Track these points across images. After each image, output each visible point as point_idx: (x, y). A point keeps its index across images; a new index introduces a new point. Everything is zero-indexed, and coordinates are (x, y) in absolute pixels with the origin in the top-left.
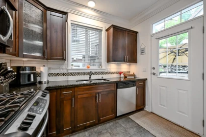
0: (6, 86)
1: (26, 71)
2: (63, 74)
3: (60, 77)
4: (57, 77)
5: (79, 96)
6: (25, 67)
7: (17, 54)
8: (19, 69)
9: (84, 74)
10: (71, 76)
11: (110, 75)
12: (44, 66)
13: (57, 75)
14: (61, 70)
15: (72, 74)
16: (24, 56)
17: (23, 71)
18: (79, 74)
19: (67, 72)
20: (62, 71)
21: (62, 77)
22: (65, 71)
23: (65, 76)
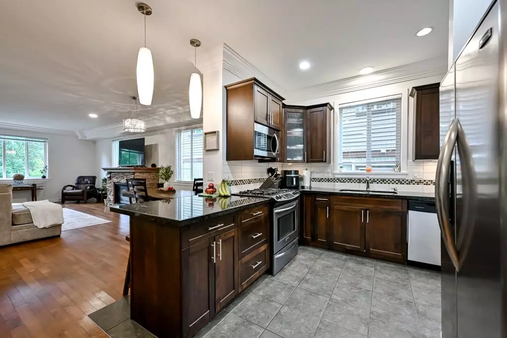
0: (276, 185)
1: (291, 174)
2: (328, 180)
3: (324, 183)
4: (321, 183)
5: (336, 207)
6: (291, 171)
7: (283, 160)
8: (286, 172)
9: (360, 181)
10: (339, 183)
11: (421, 186)
12: (307, 169)
13: (320, 180)
14: (326, 174)
15: (339, 180)
16: (289, 162)
17: (288, 174)
18: (350, 180)
19: (333, 178)
20: (326, 176)
21: (327, 183)
22: (331, 176)
23: (330, 183)
